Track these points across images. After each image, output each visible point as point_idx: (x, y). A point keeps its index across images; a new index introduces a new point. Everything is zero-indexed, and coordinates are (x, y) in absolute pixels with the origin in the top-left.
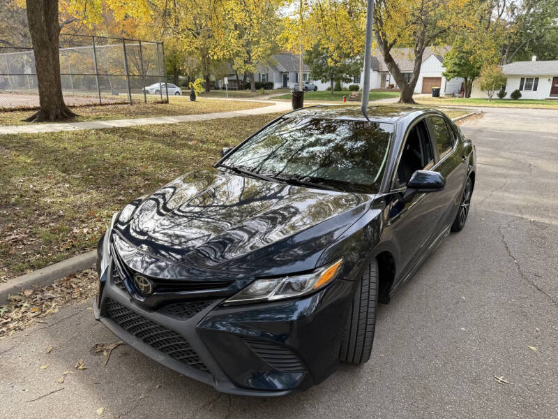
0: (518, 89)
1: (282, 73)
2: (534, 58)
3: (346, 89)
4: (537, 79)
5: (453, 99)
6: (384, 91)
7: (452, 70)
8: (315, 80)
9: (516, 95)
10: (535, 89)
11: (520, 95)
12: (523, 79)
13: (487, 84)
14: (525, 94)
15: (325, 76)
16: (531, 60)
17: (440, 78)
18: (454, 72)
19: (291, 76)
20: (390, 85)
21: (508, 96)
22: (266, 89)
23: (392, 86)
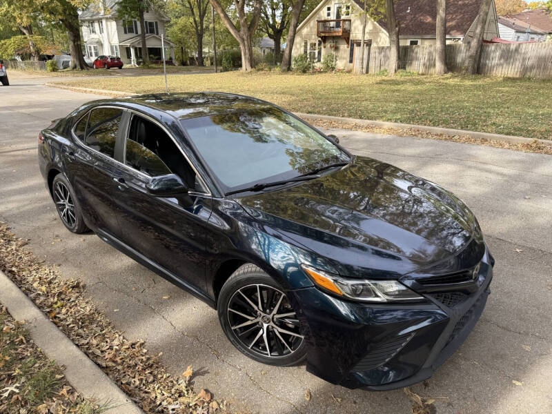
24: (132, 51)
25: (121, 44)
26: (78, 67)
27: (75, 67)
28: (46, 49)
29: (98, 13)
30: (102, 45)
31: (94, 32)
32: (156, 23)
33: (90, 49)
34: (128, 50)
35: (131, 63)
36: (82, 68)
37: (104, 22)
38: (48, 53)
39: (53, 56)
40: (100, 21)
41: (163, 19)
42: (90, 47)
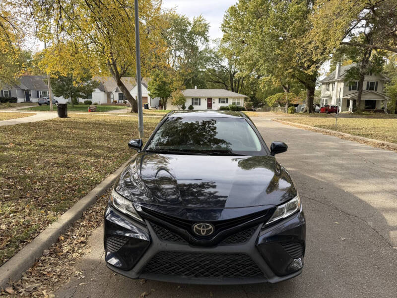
0: (191, 104)
1: (23, 90)
2: (196, 87)
3: (81, 103)
4: (200, 99)
5: (157, 110)
6: (111, 105)
7: (154, 92)
8: (58, 96)
9: (191, 108)
10: (200, 105)
11: (193, 108)
12: (193, 99)
13: (177, 102)
14: (196, 107)
15: (66, 94)
16: (194, 88)
17: (147, 97)
18: (156, 94)
19: (32, 93)
20: (114, 101)
21: (187, 109)
22: (11, 102)
23: (116, 102)
24: (351, 102)
25: (344, 97)
26: (308, 111)
27: (306, 111)
28: (294, 100)
29: (334, 78)
30: (331, 98)
31: (328, 90)
32: (377, 83)
33: (323, 101)
34: (348, 101)
35: (348, 110)
36: (310, 112)
37: (336, 83)
38: (295, 103)
39: (298, 105)
40: (333, 83)
41: (383, 79)
42: (323, 100)
